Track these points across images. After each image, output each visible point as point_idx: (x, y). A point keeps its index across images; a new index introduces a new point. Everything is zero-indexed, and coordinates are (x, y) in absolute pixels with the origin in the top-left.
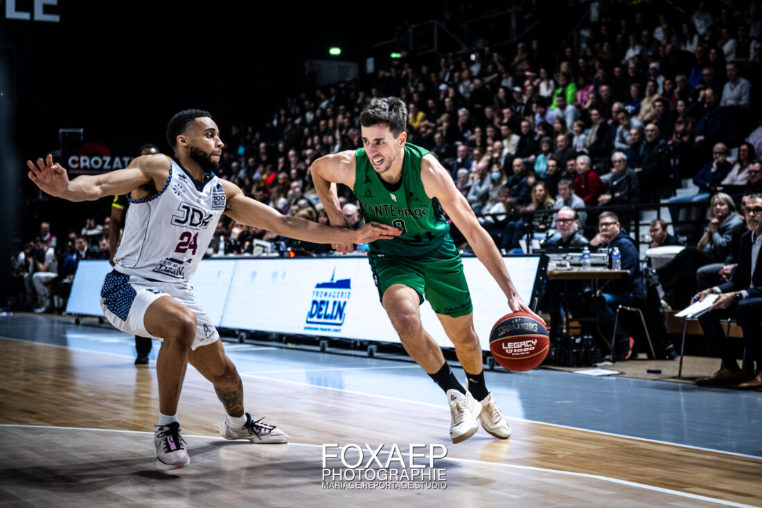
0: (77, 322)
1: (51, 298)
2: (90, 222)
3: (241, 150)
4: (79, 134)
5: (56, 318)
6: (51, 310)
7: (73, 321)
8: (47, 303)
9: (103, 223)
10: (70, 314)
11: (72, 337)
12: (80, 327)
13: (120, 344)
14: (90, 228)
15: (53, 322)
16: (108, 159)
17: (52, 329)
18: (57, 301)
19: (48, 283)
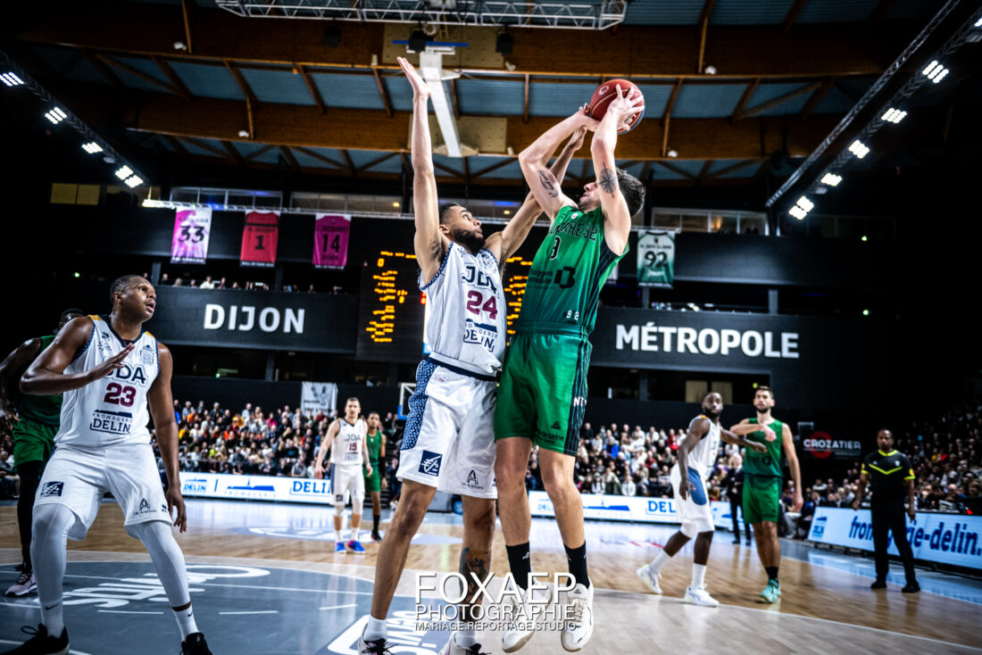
0: (816, 547)
1: (797, 529)
2: (819, 481)
3: (920, 438)
4: (809, 426)
5: (800, 542)
6: (797, 537)
7: (812, 545)
8: (794, 532)
9: (827, 483)
10: (811, 542)
11: (812, 556)
12: (818, 550)
13: (845, 565)
14: (819, 485)
15: (798, 545)
16: (829, 442)
17: (797, 550)
18: (801, 532)
19: (796, 520)
